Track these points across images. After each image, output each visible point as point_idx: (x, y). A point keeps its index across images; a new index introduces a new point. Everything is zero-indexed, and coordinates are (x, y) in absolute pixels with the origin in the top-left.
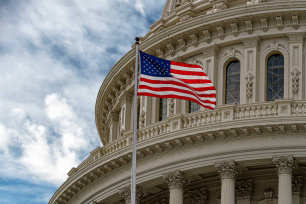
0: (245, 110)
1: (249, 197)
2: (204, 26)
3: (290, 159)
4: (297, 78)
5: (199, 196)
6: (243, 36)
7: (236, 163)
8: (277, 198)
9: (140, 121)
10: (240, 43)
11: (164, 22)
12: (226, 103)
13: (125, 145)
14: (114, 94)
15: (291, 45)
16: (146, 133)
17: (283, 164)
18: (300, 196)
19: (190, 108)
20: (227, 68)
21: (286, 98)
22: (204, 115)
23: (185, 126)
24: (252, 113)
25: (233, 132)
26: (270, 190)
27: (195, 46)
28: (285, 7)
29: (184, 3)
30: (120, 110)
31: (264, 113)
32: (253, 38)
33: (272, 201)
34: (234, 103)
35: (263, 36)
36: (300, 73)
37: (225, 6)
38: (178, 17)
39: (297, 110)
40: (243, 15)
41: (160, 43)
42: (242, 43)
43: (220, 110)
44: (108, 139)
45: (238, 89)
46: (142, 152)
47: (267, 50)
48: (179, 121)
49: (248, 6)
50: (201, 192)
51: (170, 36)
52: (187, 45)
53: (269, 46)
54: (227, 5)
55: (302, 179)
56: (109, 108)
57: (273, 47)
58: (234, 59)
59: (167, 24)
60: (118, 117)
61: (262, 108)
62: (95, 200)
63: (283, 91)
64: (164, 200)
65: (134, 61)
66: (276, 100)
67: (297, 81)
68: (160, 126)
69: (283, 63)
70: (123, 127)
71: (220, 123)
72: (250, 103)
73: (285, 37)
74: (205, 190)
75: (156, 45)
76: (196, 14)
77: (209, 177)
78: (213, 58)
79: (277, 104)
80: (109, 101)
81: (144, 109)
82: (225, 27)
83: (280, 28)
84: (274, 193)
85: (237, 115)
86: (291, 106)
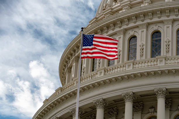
0: (139, 63)
1: (140, 112)
2: (118, 19)
3: (164, 89)
4: (169, 44)
5: (113, 112)
6: (139, 23)
7: (134, 93)
8: (156, 112)
9: (82, 72)
10: (137, 27)
11: (97, 18)
12: (129, 60)
13: (74, 85)
14: (69, 58)
15: (165, 26)
16: (85, 78)
17: (160, 93)
18: (170, 110)
19: (109, 63)
20: (130, 41)
21: (162, 55)
22: (116, 67)
23: (106, 74)
24: (143, 65)
25: (132, 76)
26: (152, 107)
27: (112, 30)
28: (162, 6)
29: (107, 8)
30: (72, 67)
31: (150, 65)
32: (144, 24)
33: (153, 114)
34: (133, 59)
35: (150, 22)
36: (170, 41)
37: (129, 8)
38: (104, 15)
39: (169, 62)
40: (139, 12)
41: (94, 30)
42: (138, 27)
43: (126, 64)
44: (65, 83)
45: (135, 52)
46: (82, 89)
47: (152, 30)
48: (103, 71)
49: (142, 7)
50: (114, 110)
51: (99, 26)
52: (109, 30)
53: (153, 28)
54: (130, 7)
55: (171, 101)
56: (66, 66)
57: (155, 28)
58: (134, 36)
59: (98, 19)
60: (71, 70)
61: (148, 62)
62: (57, 116)
63: (160, 52)
64: (93, 115)
65: (80, 40)
66: (157, 57)
67: (169, 46)
68: (93, 74)
69: (160, 36)
70: (73, 76)
71: (125, 71)
72: (142, 59)
73: (162, 22)
74: (116, 109)
75: (92, 31)
76: (114, 13)
77: (119, 101)
78: (122, 36)
79: (157, 59)
80: (67, 62)
81: (84, 65)
82: (129, 19)
83: (159, 17)
84: (155, 110)
85: (135, 66)
86: (165, 60)
